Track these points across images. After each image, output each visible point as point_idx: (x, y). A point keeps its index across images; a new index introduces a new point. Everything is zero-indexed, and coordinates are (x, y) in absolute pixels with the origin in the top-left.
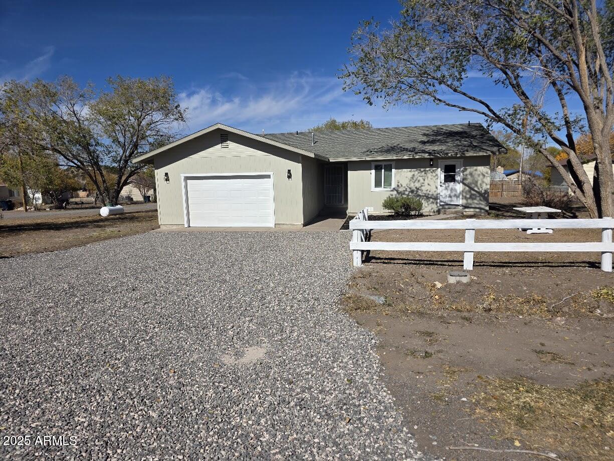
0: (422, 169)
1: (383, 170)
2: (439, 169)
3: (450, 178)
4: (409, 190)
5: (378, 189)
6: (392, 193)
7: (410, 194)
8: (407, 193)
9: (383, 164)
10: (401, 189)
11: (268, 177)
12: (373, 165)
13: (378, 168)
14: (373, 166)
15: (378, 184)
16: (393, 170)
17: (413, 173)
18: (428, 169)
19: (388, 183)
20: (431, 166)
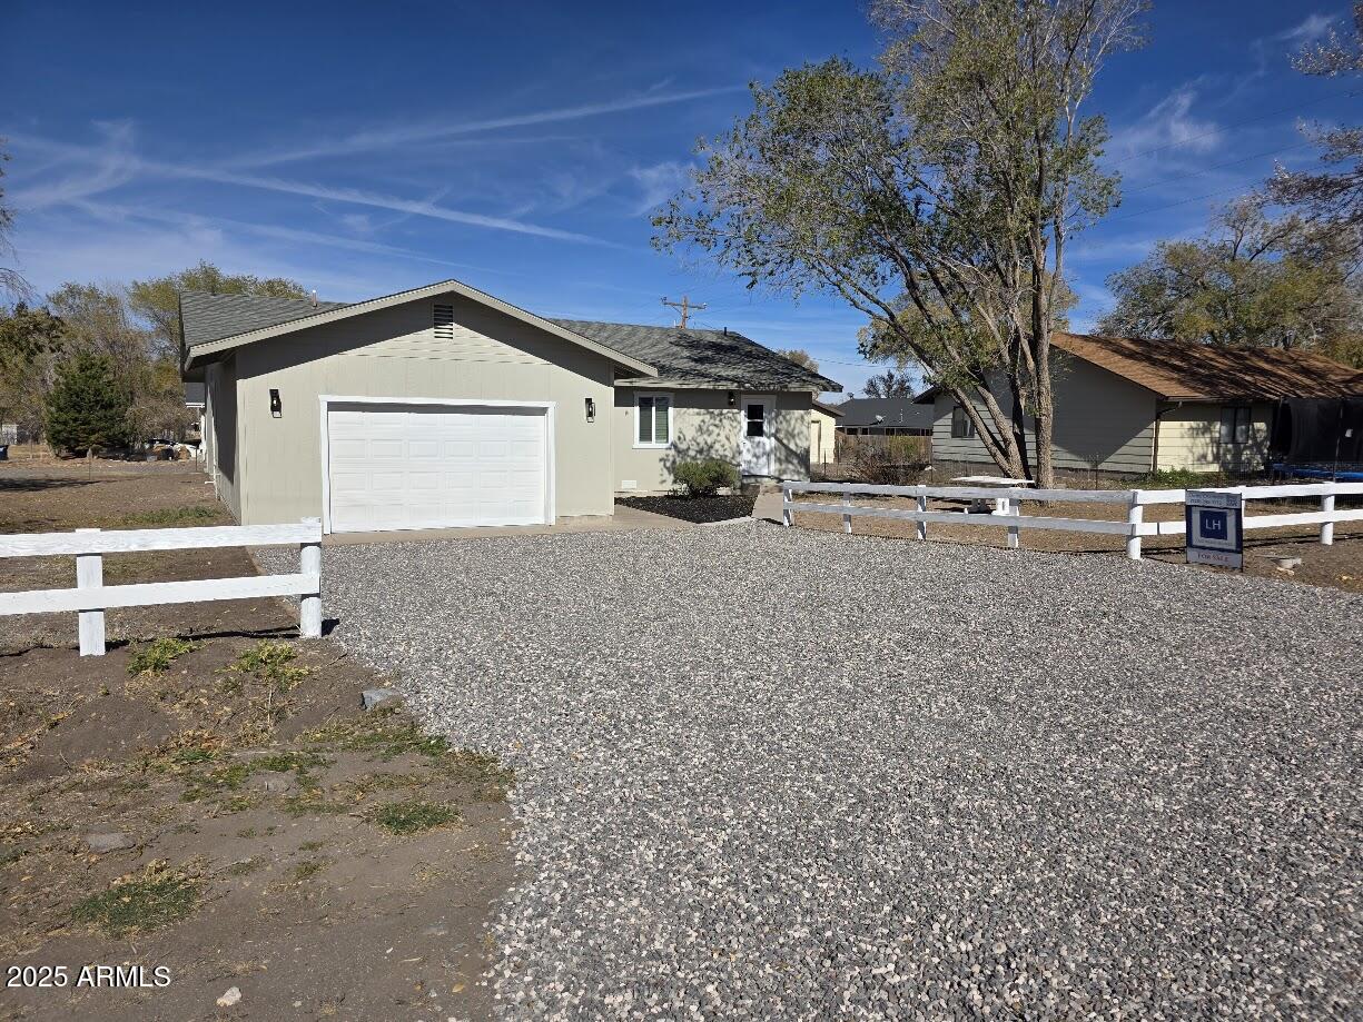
0: (717, 412)
1: (654, 409)
2: (743, 412)
3: (755, 430)
4: (695, 447)
5: (645, 445)
6: (668, 452)
7: (698, 456)
8: (692, 453)
9: (655, 395)
10: (683, 446)
11: (543, 411)
12: (637, 395)
13: (645, 405)
14: (637, 401)
15: (645, 435)
16: (671, 410)
17: (701, 418)
18: (725, 411)
19: (663, 434)
20: (731, 405)
